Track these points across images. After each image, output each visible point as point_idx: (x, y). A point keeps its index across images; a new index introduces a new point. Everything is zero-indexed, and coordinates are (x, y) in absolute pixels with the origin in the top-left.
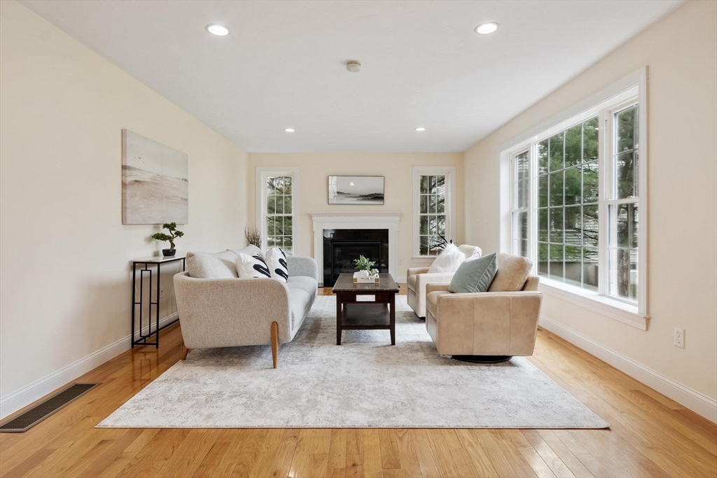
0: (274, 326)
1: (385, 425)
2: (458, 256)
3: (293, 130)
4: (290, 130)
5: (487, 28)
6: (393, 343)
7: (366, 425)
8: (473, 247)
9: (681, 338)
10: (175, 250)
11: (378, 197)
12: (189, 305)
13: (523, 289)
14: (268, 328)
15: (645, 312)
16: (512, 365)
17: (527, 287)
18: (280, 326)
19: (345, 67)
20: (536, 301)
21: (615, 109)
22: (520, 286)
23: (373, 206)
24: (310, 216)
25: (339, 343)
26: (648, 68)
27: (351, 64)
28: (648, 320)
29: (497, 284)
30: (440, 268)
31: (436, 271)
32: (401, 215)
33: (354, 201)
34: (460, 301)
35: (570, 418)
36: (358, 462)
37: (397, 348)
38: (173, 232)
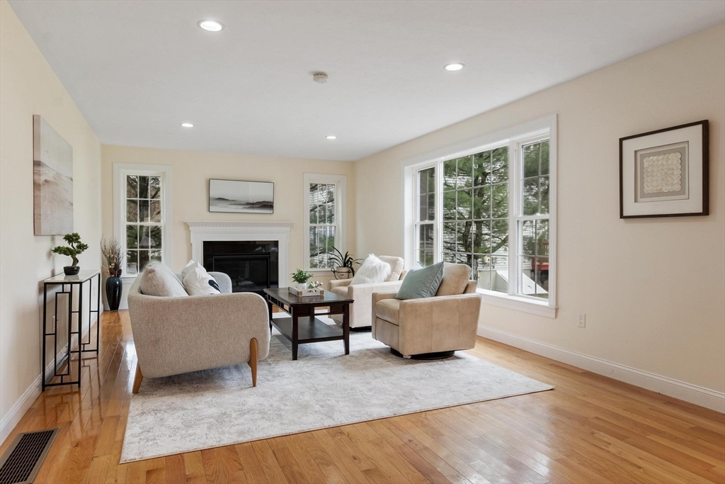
0: (253, 343)
1: (406, 412)
2: (385, 267)
3: (191, 126)
4: (187, 125)
5: (454, 67)
6: (347, 352)
7: (392, 415)
8: (396, 258)
9: (583, 321)
10: (78, 268)
11: (268, 205)
12: (156, 328)
13: (464, 292)
14: (247, 345)
15: (555, 304)
16: (457, 358)
17: (469, 290)
18: (260, 342)
19: (313, 76)
20: (477, 301)
21: (523, 142)
22: (463, 289)
23: (260, 216)
24: (187, 226)
25: (295, 358)
26: (558, 115)
27: (319, 75)
28: (557, 310)
29: (444, 288)
30: (368, 279)
31: (364, 282)
32: (291, 225)
33: (240, 209)
34: (421, 305)
35: (527, 386)
36: (410, 438)
37: (352, 356)
38: (75, 245)
